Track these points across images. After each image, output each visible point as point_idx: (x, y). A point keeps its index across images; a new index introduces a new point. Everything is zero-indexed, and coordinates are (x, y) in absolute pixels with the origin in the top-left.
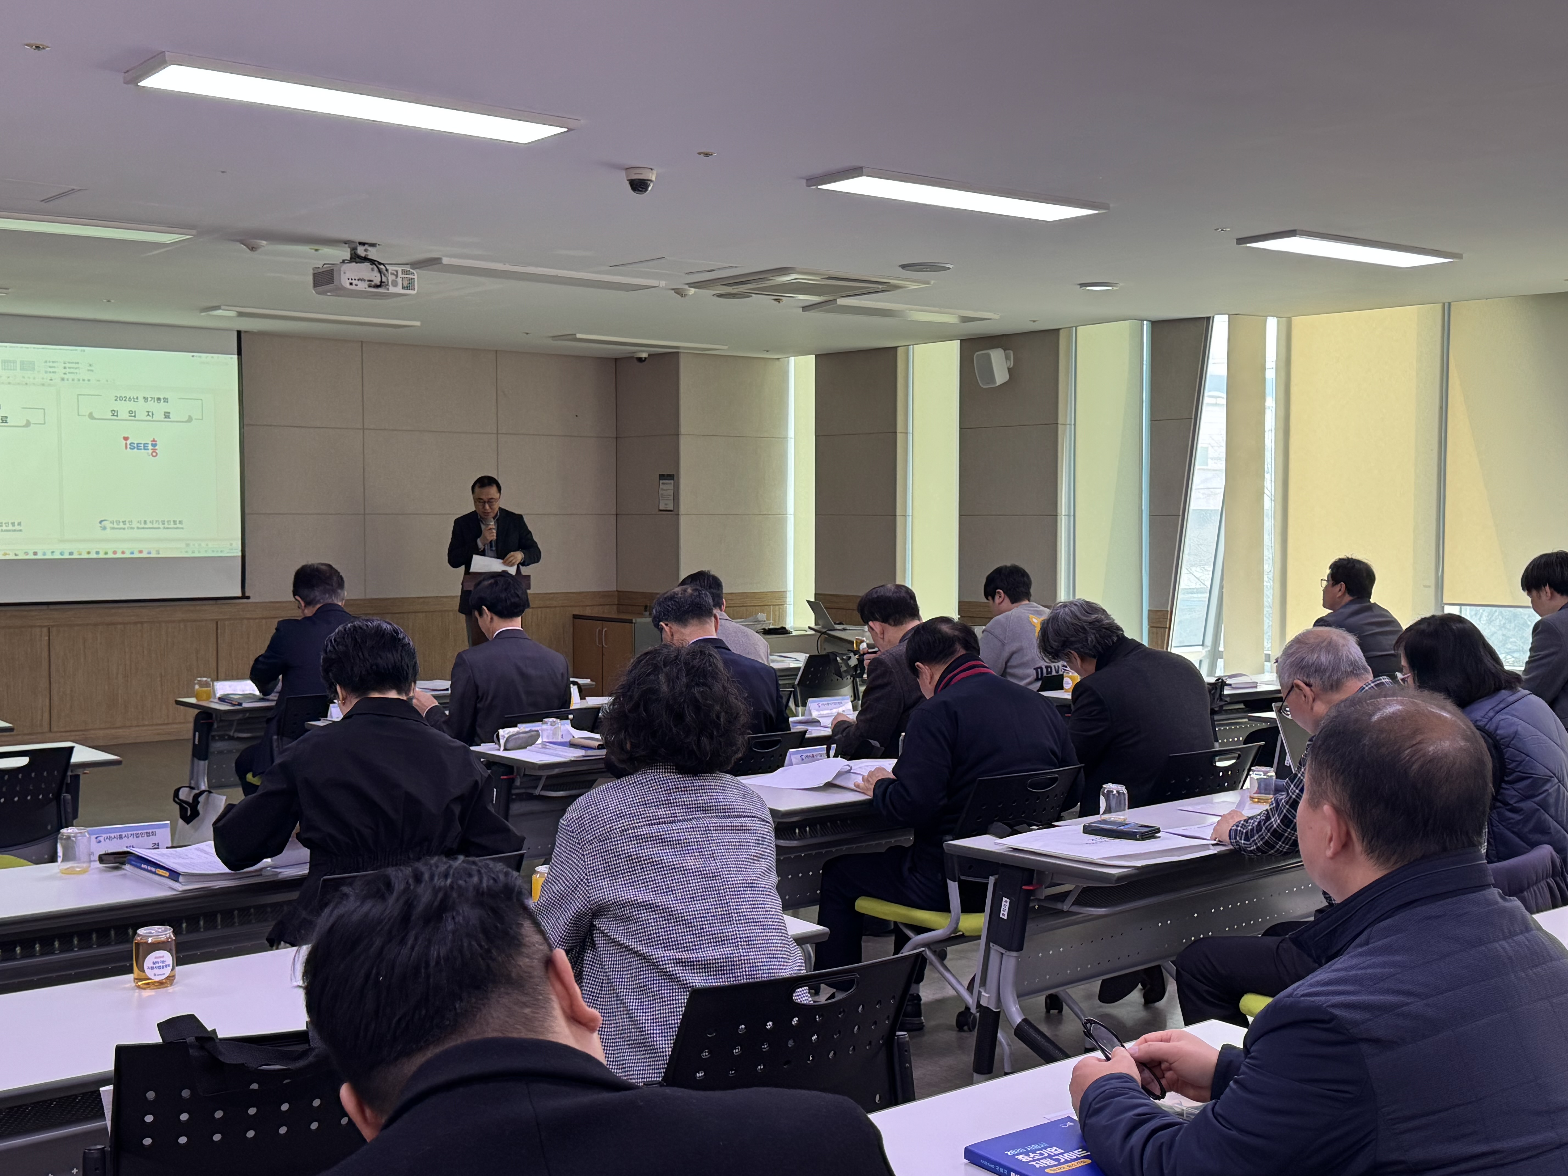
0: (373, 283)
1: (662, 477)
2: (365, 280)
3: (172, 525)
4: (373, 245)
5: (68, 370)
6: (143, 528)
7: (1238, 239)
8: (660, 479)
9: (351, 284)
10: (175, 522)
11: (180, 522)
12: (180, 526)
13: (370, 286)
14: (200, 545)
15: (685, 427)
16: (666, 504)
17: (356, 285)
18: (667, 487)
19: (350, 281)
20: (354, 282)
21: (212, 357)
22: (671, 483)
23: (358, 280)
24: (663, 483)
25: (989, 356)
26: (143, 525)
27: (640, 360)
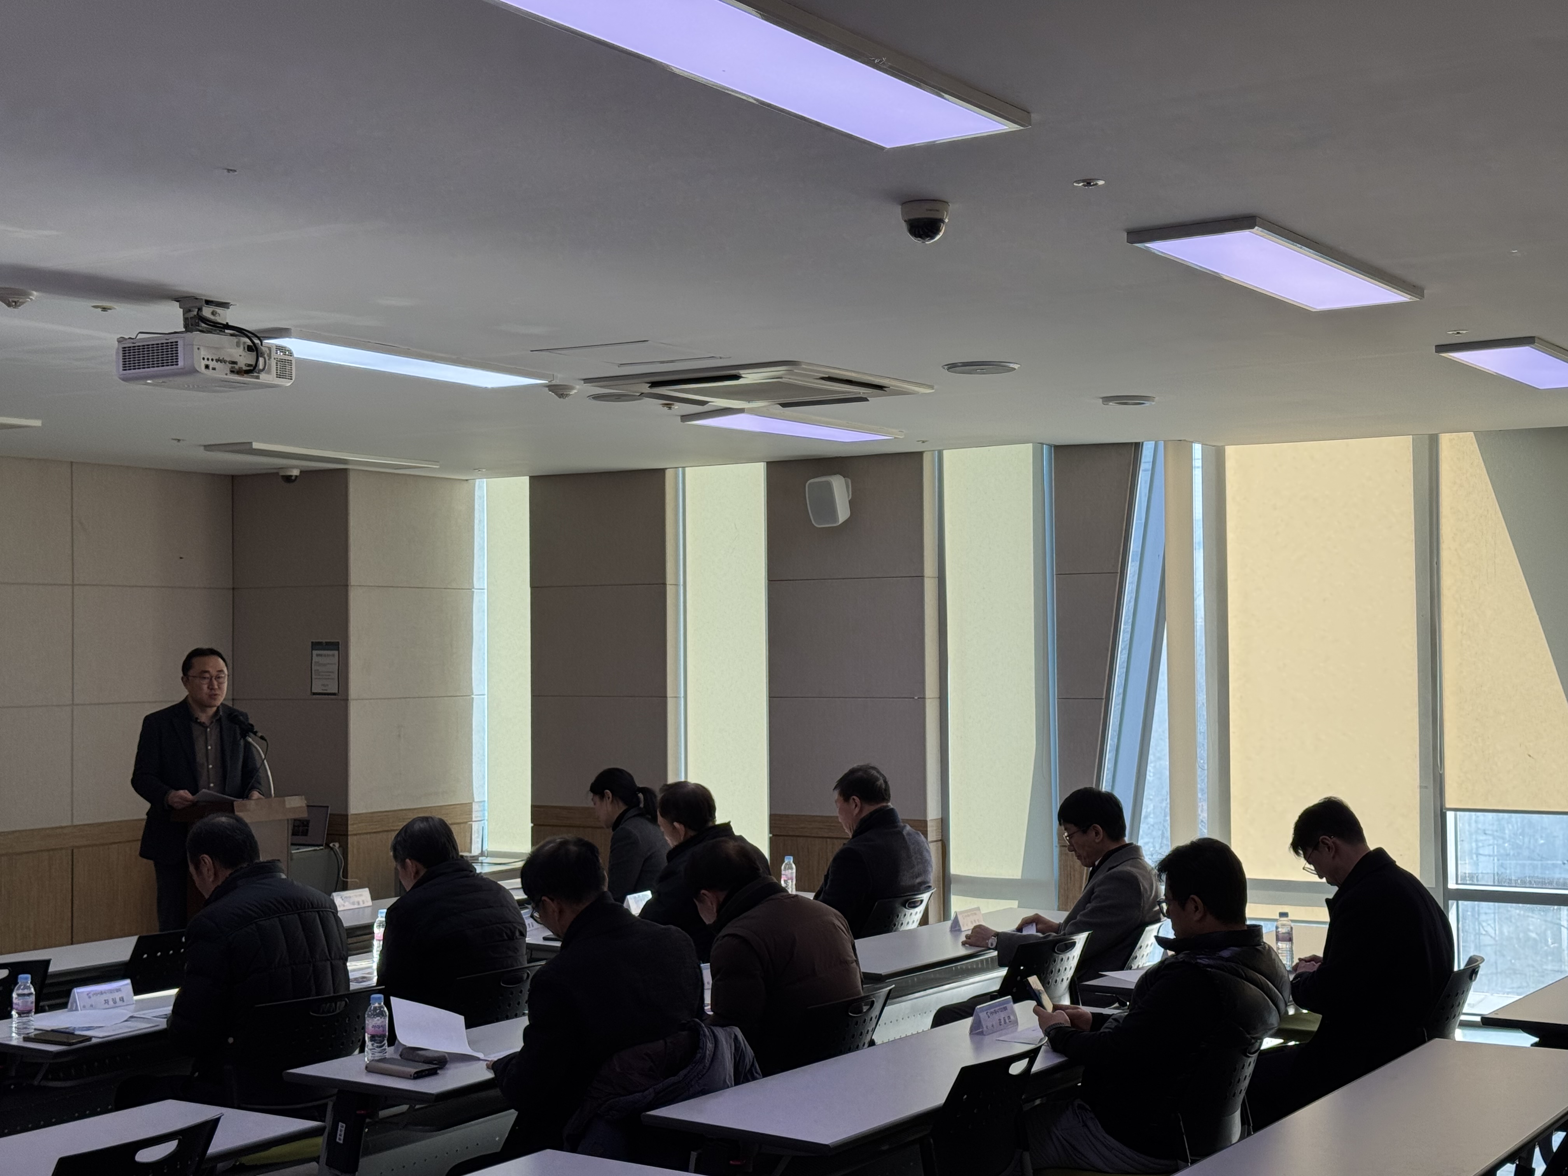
0: (237, 367)
1: (316, 646)
2: (225, 362)
4: (224, 305)
7: (1437, 346)
8: (312, 650)
9: (207, 367)
13: (232, 372)
15: (356, 575)
16: (323, 685)
17: (214, 369)
18: (327, 660)
19: (206, 362)
20: (212, 364)
22: (333, 655)
23: (217, 360)
24: (317, 655)
25: (829, 487)
27: (288, 479)
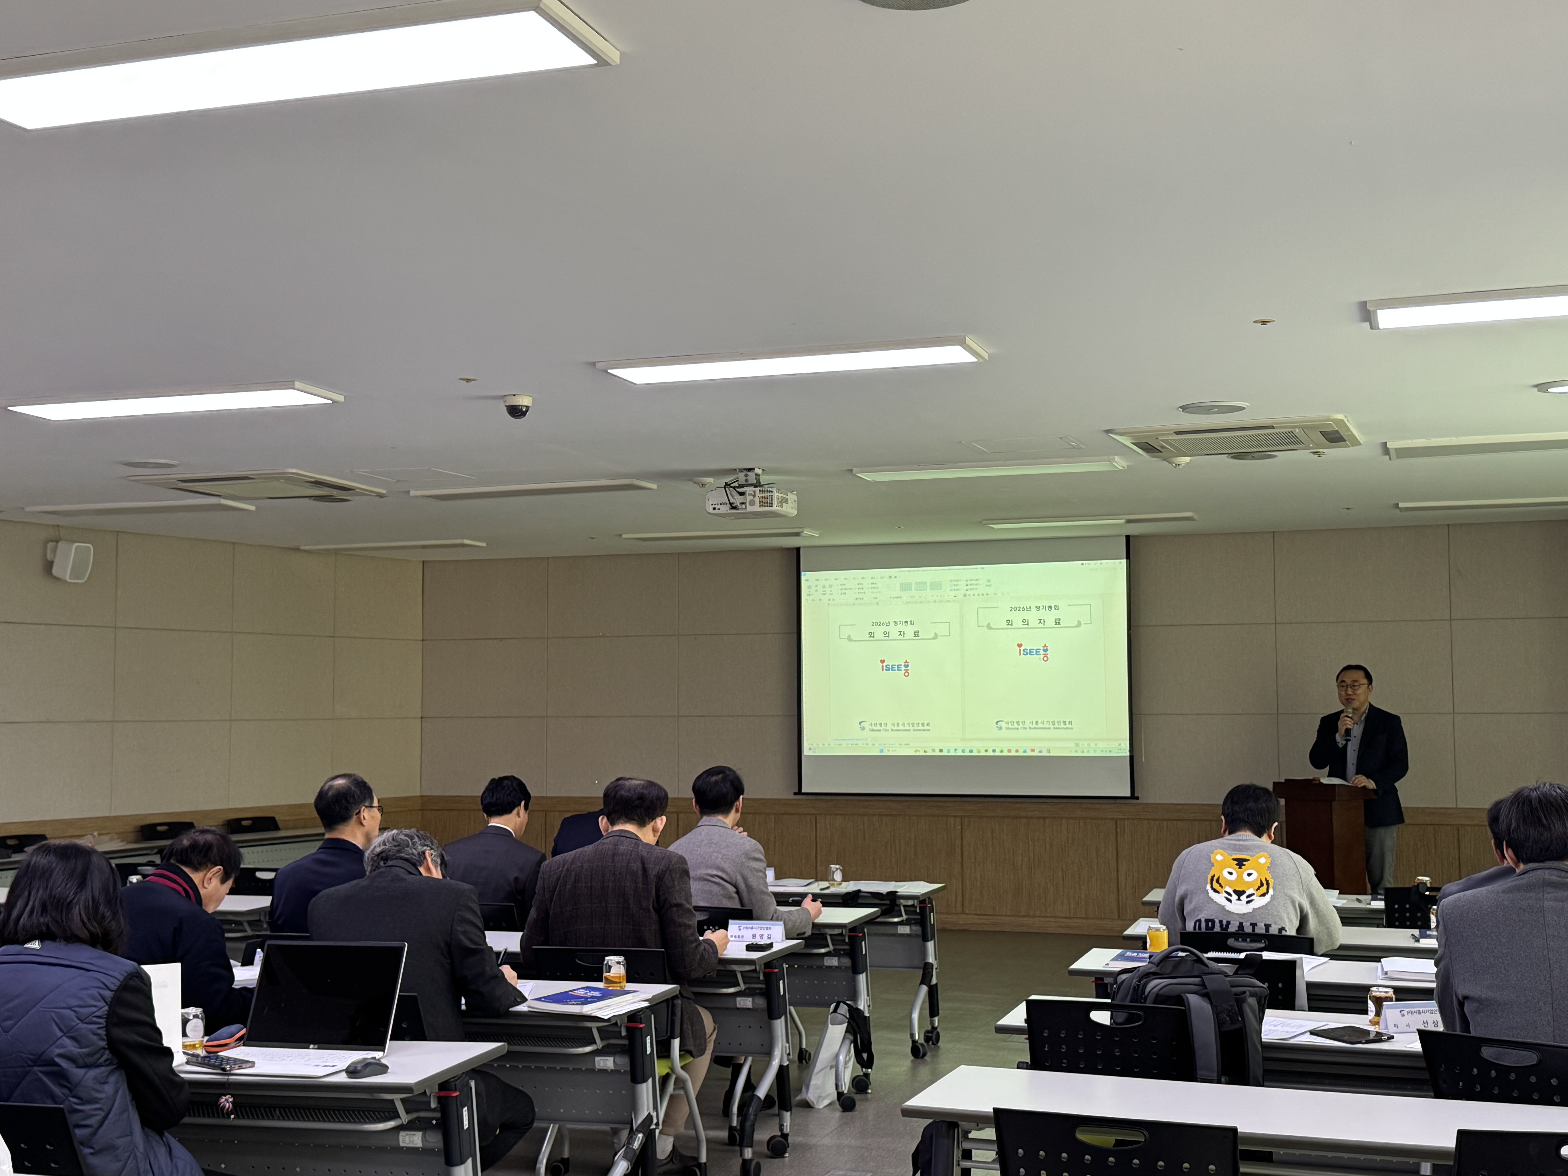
3: (1062, 725)
5: (969, 587)
6: (1035, 728)
10: (1065, 722)
11: (1070, 723)
12: (1070, 726)
14: (1089, 745)
21: (1101, 563)
26: (1034, 725)
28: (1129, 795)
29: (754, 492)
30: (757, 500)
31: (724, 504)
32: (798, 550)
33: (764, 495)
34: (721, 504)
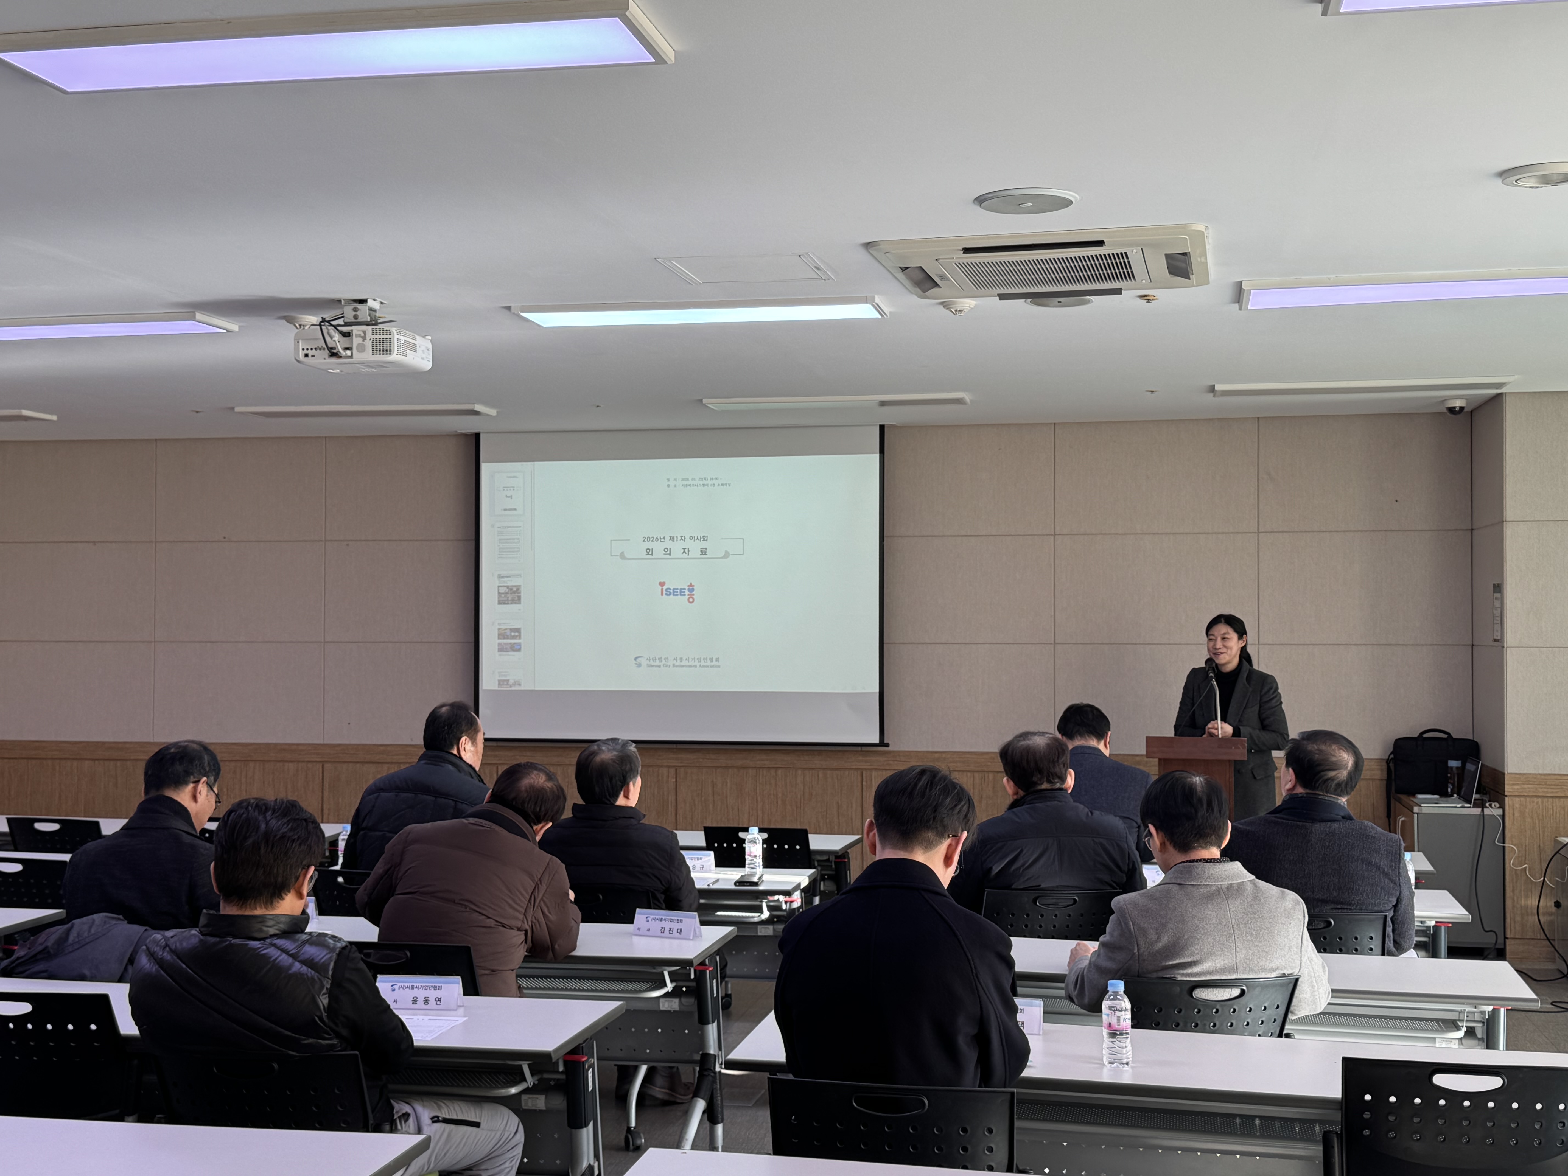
1: (1493, 588)
2: (324, 349)
8: (1494, 592)
9: (306, 355)
13: (332, 356)
15: (1514, 510)
16: (1495, 630)
17: (313, 356)
18: (1497, 604)
19: (306, 352)
20: (310, 353)
22: (1499, 598)
24: (1495, 598)
27: (1454, 411)
28: (877, 741)
29: (364, 332)
30: (368, 343)
31: (320, 349)
32: (477, 436)
33: (378, 337)
34: (316, 349)
